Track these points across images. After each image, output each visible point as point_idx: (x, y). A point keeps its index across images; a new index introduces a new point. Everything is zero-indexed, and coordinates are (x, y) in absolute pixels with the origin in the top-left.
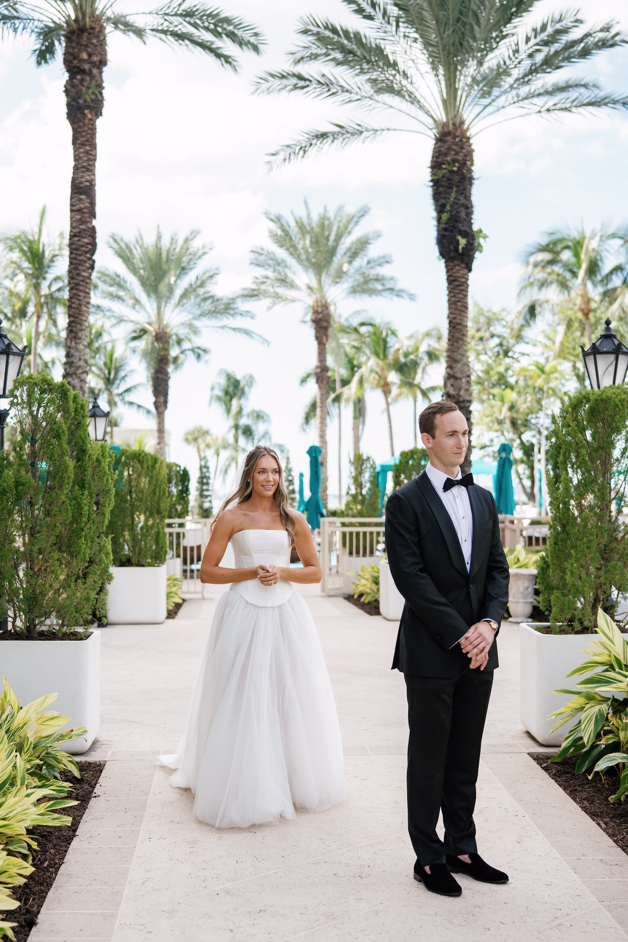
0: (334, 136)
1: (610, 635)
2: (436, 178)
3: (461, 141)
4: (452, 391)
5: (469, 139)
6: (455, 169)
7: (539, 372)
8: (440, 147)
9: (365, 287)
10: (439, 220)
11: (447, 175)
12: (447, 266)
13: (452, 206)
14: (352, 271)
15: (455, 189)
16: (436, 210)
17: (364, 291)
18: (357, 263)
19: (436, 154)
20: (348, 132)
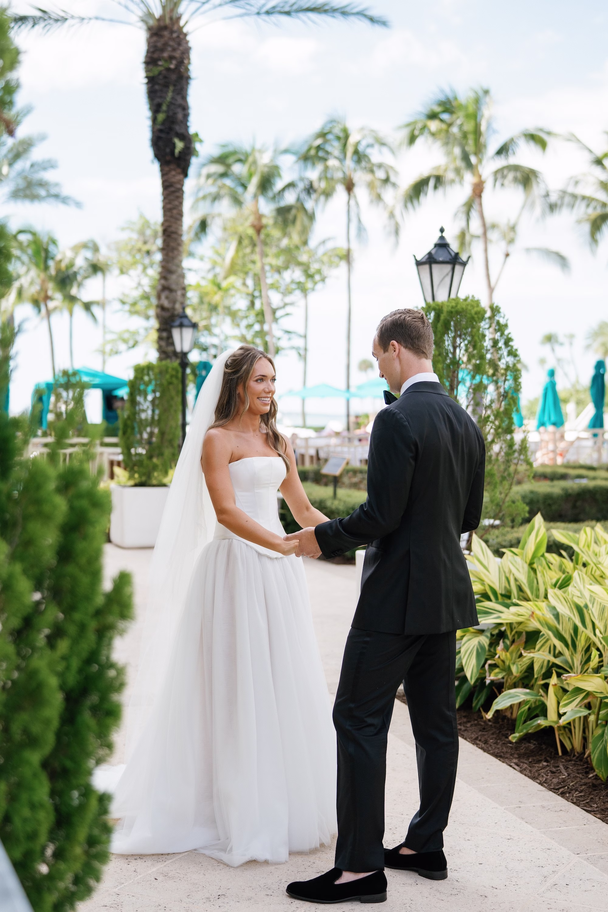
0: (35, 21)
1: (485, 563)
2: (151, 74)
3: (178, 37)
4: (166, 304)
5: (186, 35)
6: (172, 66)
7: (215, 289)
8: (155, 42)
9: (28, 192)
10: (154, 120)
11: (164, 72)
12: (162, 170)
13: (168, 106)
14: (13, 174)
15: (171, 88)
16: (151, 109)
17: (26, 197)
18: (19, 165)
19: (152, 50)
20: (50, 18)
